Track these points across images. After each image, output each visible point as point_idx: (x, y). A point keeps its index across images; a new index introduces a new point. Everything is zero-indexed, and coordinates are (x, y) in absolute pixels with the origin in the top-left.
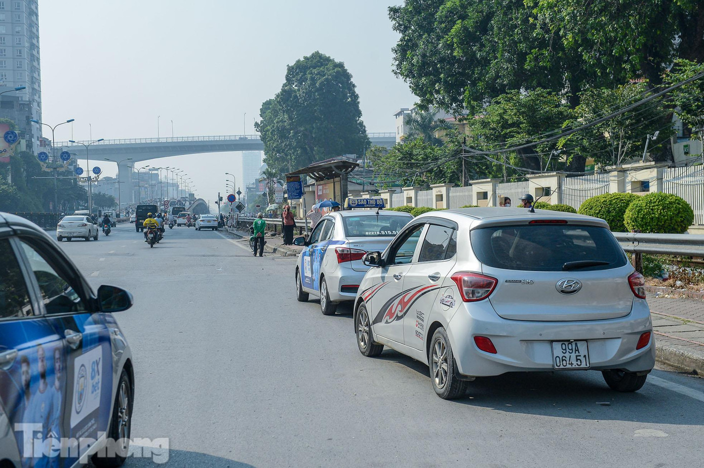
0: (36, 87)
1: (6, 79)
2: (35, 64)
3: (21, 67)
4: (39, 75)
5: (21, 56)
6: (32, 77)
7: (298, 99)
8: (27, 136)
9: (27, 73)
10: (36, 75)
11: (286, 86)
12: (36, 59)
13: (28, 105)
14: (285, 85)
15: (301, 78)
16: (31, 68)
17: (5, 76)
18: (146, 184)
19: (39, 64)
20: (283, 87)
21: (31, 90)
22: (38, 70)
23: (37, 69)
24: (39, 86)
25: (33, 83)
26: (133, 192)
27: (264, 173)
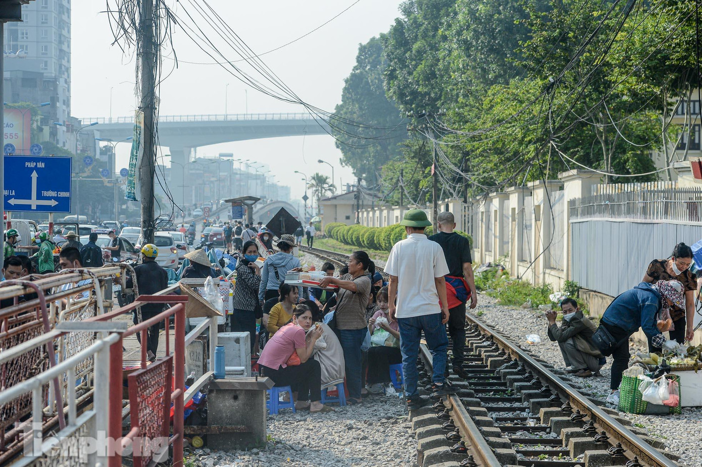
0: (65, 47)
1: (27, 38)
2: (65, 17)
3: (47, 23)
4: (69, 31)
5: (46, 8)
6: (60, 35)
7: (370, 86)
8: (51, 122)
9: (54, 30)
10: (65, 32)
11: (357, 69)
12: (65, 10)
13: (54, 82)
14: (355, 68)
15: (374, 61)
16: (59, 23)
17: (27, 34)
18: (213, 177)
19: (69, 17)
20: (353, 70)
21: (58, 53)
22: (68, 25)
23: (67, 23)
24: (69, 46)
25: (61, 42)
26: (194, 187)
27: (314, 178)
